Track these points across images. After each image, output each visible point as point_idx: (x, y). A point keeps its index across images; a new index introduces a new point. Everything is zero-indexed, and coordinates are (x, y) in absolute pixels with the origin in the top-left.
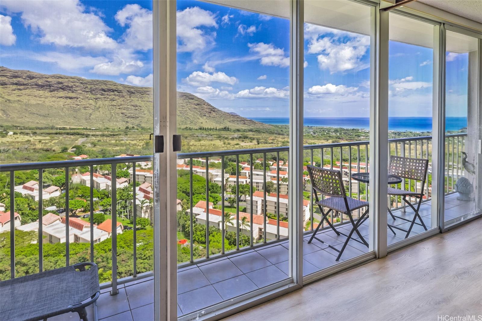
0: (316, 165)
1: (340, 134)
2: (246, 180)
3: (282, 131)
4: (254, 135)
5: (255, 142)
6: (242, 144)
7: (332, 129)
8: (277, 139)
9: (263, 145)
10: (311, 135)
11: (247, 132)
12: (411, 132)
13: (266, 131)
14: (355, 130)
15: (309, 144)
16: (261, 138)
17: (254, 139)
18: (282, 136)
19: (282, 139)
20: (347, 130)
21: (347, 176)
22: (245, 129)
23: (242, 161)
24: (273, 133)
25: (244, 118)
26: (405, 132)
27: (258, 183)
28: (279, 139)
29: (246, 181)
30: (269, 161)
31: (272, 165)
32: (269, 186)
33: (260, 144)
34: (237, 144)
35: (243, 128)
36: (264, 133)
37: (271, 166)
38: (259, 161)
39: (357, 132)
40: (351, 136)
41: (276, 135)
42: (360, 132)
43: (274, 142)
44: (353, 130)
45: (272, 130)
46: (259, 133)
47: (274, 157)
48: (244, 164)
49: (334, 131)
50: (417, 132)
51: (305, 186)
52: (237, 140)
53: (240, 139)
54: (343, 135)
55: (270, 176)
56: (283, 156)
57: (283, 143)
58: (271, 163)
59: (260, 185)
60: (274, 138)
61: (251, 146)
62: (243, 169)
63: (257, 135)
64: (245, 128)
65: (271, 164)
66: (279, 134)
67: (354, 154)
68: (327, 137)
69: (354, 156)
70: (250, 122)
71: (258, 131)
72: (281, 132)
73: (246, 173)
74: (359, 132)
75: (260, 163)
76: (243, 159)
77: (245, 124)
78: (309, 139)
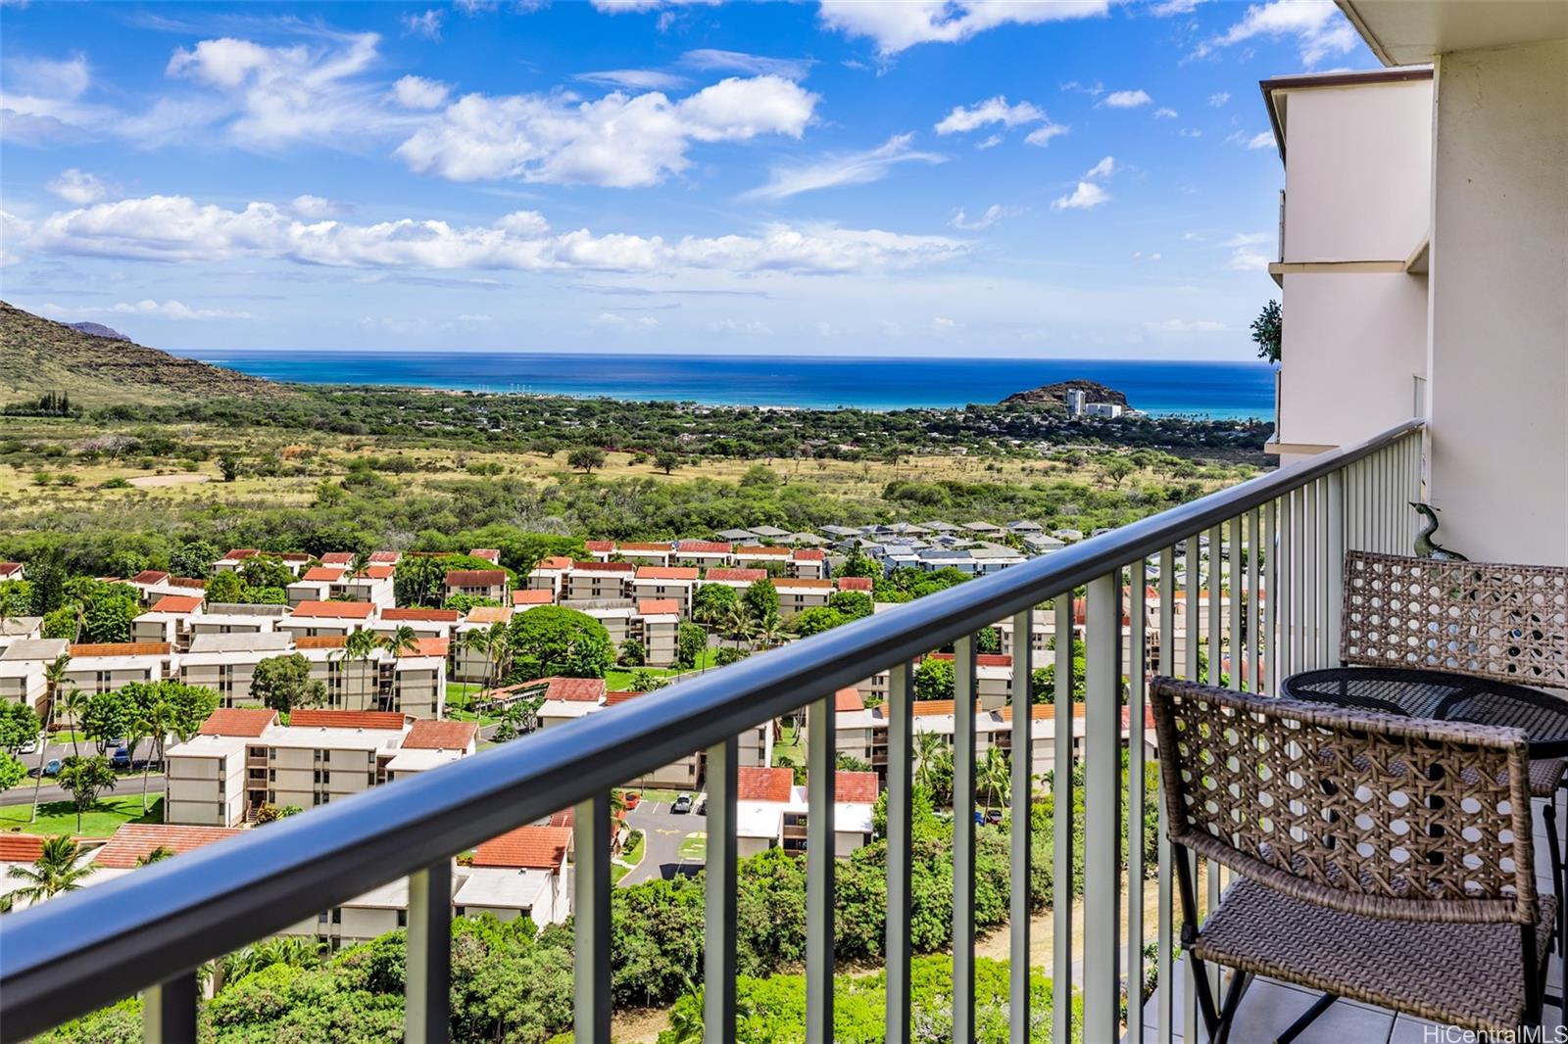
0: (500, 563)
1: (603, 424)
2: (165, 658)
3: (346, 413)
4: (205, 435)
5: (211, 469)
6: (145, 481)
7: (569, 402)
8: (323, 450)
9: (255, 483)
10: (481, 430)
11: (168, 422)
12: (855, 413)
13: (270, 417)
14: (661, 406)
15: (471, 471)
16: (243, 450)
17: (206, 455)
18: (348, 437)
19: (348, 450)
20: (630, 407)
21: (630, 600)
22: (157, 408)
23: (138, 568)
24: (305, 426)
25: (152, 352)
26: (835, 413)
27: (230, 667)
28: (334, 450)
29: (166, 666)
30: (286, 558)
31: (301, 575)
32: (285, 677)
33: (239, 478)
34: (119, 483)
35: (150, 402)
36: (258, 423)
37: (295, 581)
38: (235, 562)
39: (669, 416)
40: (647, 432)
41: (317, 434)
42: (681, 417)
43: (310, 467)
44: (652, 405)
45: (301, 412)
46: (232, 425)
47: (308, 535)
48: (152, 580)
49: (577, 414)
50: (875, 412)
51: (457, 658)
52: (116, 462)
53: (131, 458)
54: (612, 430)
55: (288, 628)
56: (353, 530)
57: (354, 468)
58: (296, 565)
59: (235, 677)
60: (311, 448)
61: (192, 490)
62: (145, 604)
63: (222, 436)
64: (160, 403)
65: (296, 571)
66: (334, 429)
67: (658, 509)
68: (549, 439)
69: (659, 513)
70: (187, 370)
71: (230, 418)
72: (344, 420)
73: (164, 625)
74: (673, 413)
75: (240, 569)
76: (146, 555)
77: (157, 381)
78: (469, 449)
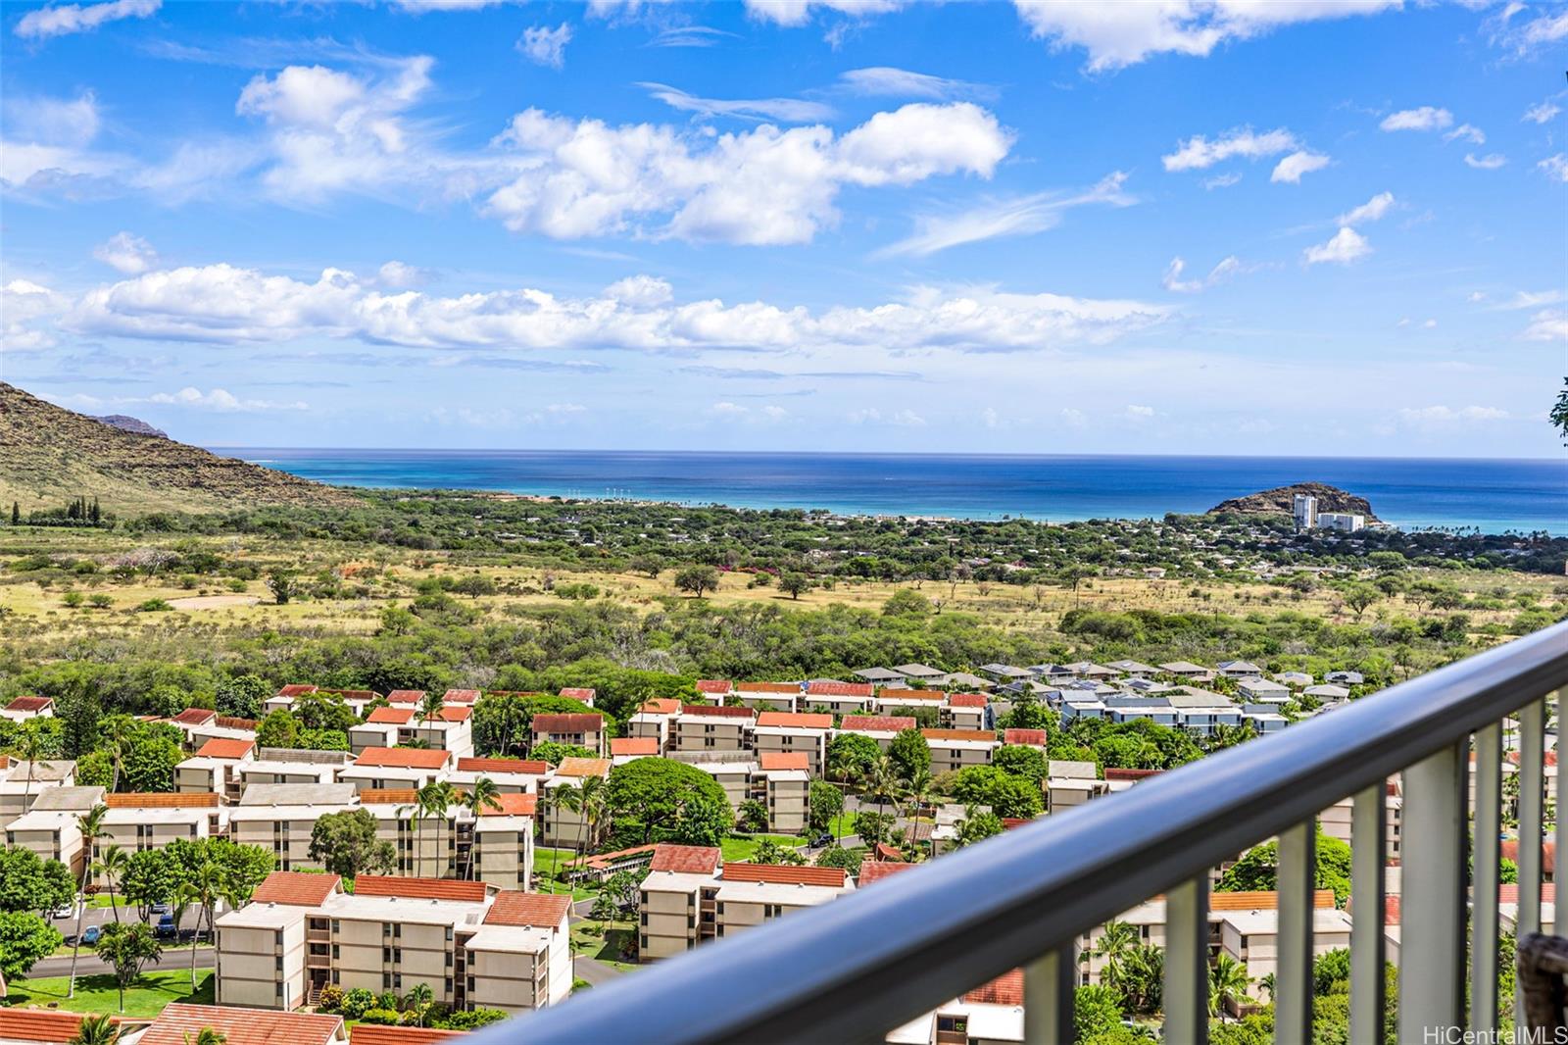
0: (596, 704)
1: (717, 537)
2: (213, 811)
3: (414, 524)
4: (254, 549)
5: (261, 589)
6: (186, 603)
7: (676, 509)
8: (387, 568)
9: (311, 606)
10: (572, 544)
11: (210, 534)
12: (1025, 525)
13: (326, 528)
14: (786, 516)
15: (560, 593)
16: (297, 566)
17: (254, 572)
18: (417, 552)
19: (417, 568)
20: (749, 517)
21: (750, 753)
22: (200, 518)
23: (181, 706)
24: (366, 539)
25: (191, 450)
26: (1000, 525)
27: (286, 822)
28: (400, 568)
29: (213, 820)
30: (348, 695)
31: (365, 716)
32: (347, 836)
33: (292, 600)
34: (156, 606)
35: (190, 510)
36: (313, 535)
37: (358, 723)
38: (289, 700)
39: (795, 528)
40: (770, 547)
41: (381, 548)
42: (809, 529)
43: (373, 588)
44: (775, 514)
45: (362, 522)
46: (284, 537)
47: (372, 669)
48: (198, 719)
49: (685, 525)
50: (1050, 524)
51: (546, 818)
52: (154, 581)
53: (171, 575)
54: (728, 545)
55: (351, 779)
56: (424, 664)
57: (424, 589)
58: (359, 705)
59: (293, 835)
60: (374, 565)
61: (239, 614)
62: (190, 748)
63: (272, 550)
64: (202, 511)
65: (360, 711)
66: (400, 543)
67: (783, 641)
68: (651, 556)
69: (784, 647)
70: (231, 471)
71: (280, 529)
72: (412, 533)
73: (211, 772)
74: (801, 524)
75: (295, 708)
76: (190, 690)
77: (198, 484)
78: (558, 567)
